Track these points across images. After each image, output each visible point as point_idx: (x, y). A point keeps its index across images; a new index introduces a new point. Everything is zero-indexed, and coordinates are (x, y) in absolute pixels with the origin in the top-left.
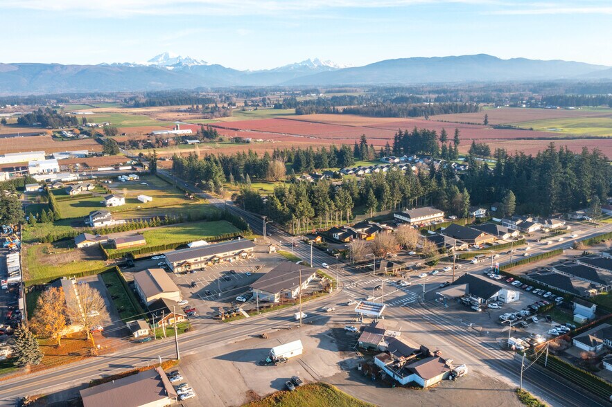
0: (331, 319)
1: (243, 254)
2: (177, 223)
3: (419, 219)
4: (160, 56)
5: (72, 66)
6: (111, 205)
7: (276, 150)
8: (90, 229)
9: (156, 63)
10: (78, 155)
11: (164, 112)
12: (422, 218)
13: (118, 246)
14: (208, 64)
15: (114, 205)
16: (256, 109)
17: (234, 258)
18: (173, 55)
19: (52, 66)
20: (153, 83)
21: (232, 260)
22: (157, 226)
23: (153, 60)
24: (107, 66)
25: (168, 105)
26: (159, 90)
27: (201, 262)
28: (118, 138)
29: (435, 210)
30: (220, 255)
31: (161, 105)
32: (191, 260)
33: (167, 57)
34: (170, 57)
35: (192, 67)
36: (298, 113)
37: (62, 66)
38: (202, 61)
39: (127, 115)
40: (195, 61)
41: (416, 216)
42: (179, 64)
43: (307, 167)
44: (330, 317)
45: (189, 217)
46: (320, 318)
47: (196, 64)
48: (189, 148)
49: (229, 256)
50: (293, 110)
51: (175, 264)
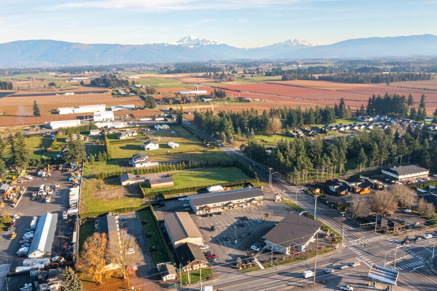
0: (343, 280)
1: (254, 202)
2: (198, 167)
3: (407, 176)
4: (185, 38)
5: (127, 45)
6: (148, 149)
7: (272, 109)
8: (132, 169)
9: (182, 44)
10: (127, 108)
11: (187, 77)
12: (409, 176)
13: (152, 186)
14: (217, 44)
15: (150, 149)
16: (253, 76)
17: (246, 205)
18: (193, 37)
19: (115, 46)
20: (180, 57)
21: (245, 206)
22: (183, 169)
23: (180, 41)
24: (150, 45)
25: (189, 73)
26: (183, 61)
27: (219, 207)
28: (155, 96)
29: (420, 168)
30: (235, 202)
31: (185, 72)
32: (211, 205)
33: (189, 39)
34: (192, 39)
35: (207, 46)
36: (284, 79)
37: (121, 46)
38: (214, 42)
39: (162, 79)
40: (209, 41)
41: (404, 174)
42: (198, 44)
43: (298, 123)
44: (341, 277)
45: (207, 163)
46: (332, 277)
47: (209, 43)
48: (205, 104)
49: (242, 203)
50: (280, 77)
51: (198, 208)
